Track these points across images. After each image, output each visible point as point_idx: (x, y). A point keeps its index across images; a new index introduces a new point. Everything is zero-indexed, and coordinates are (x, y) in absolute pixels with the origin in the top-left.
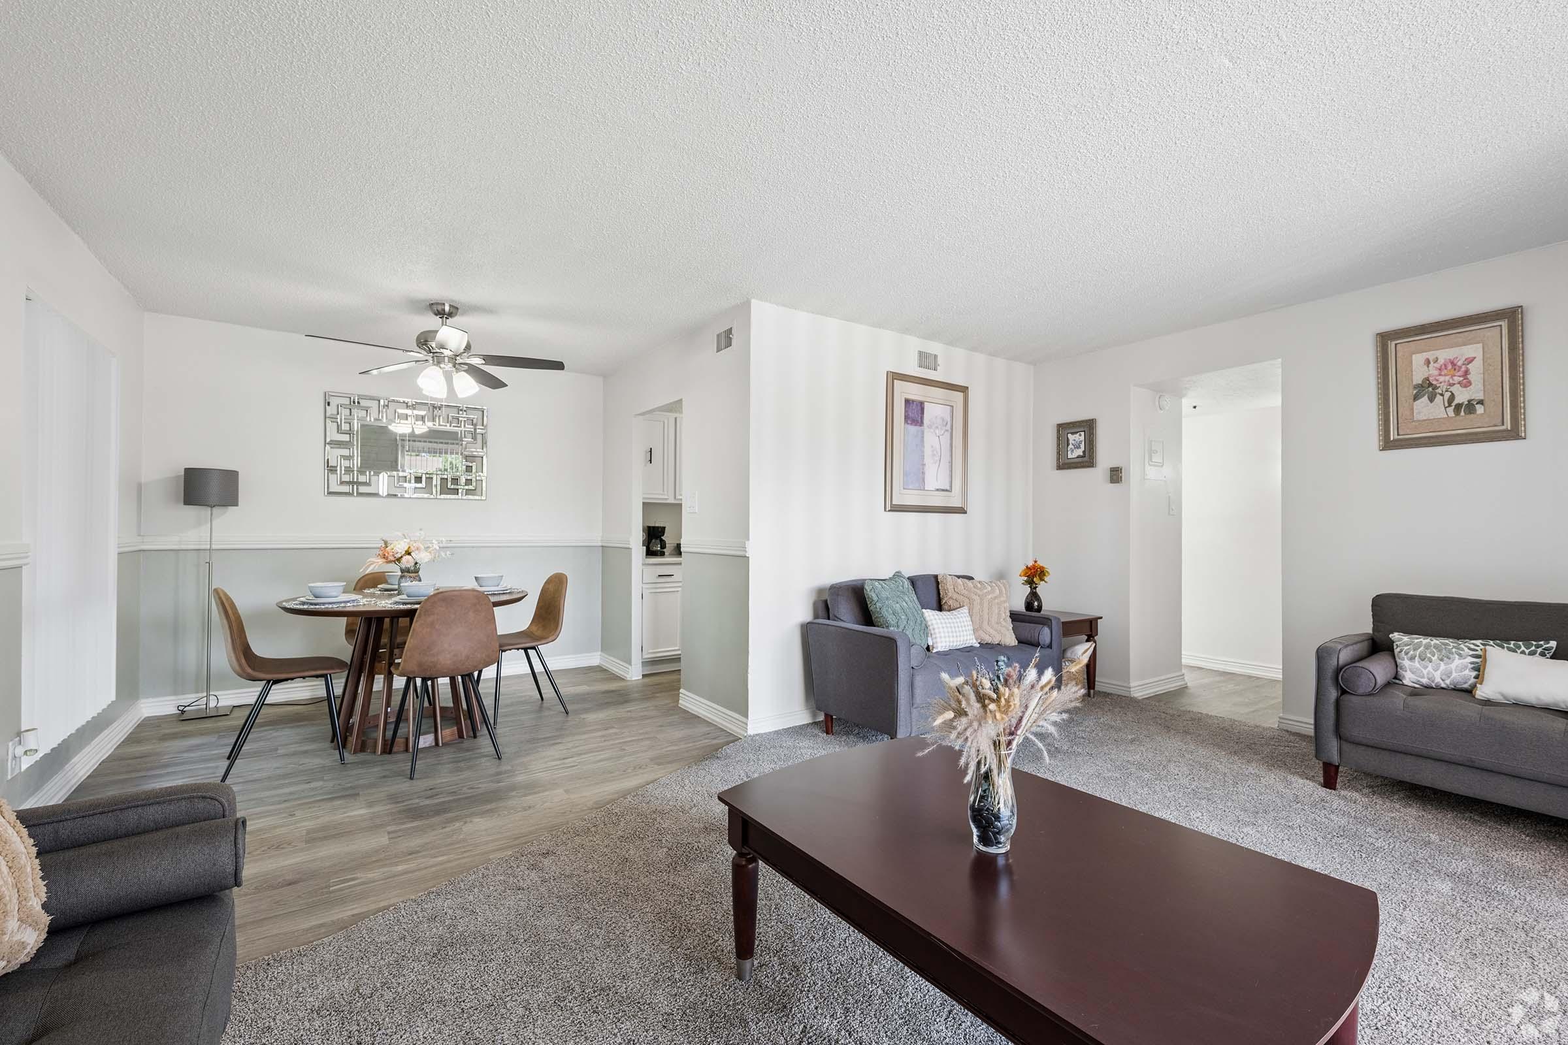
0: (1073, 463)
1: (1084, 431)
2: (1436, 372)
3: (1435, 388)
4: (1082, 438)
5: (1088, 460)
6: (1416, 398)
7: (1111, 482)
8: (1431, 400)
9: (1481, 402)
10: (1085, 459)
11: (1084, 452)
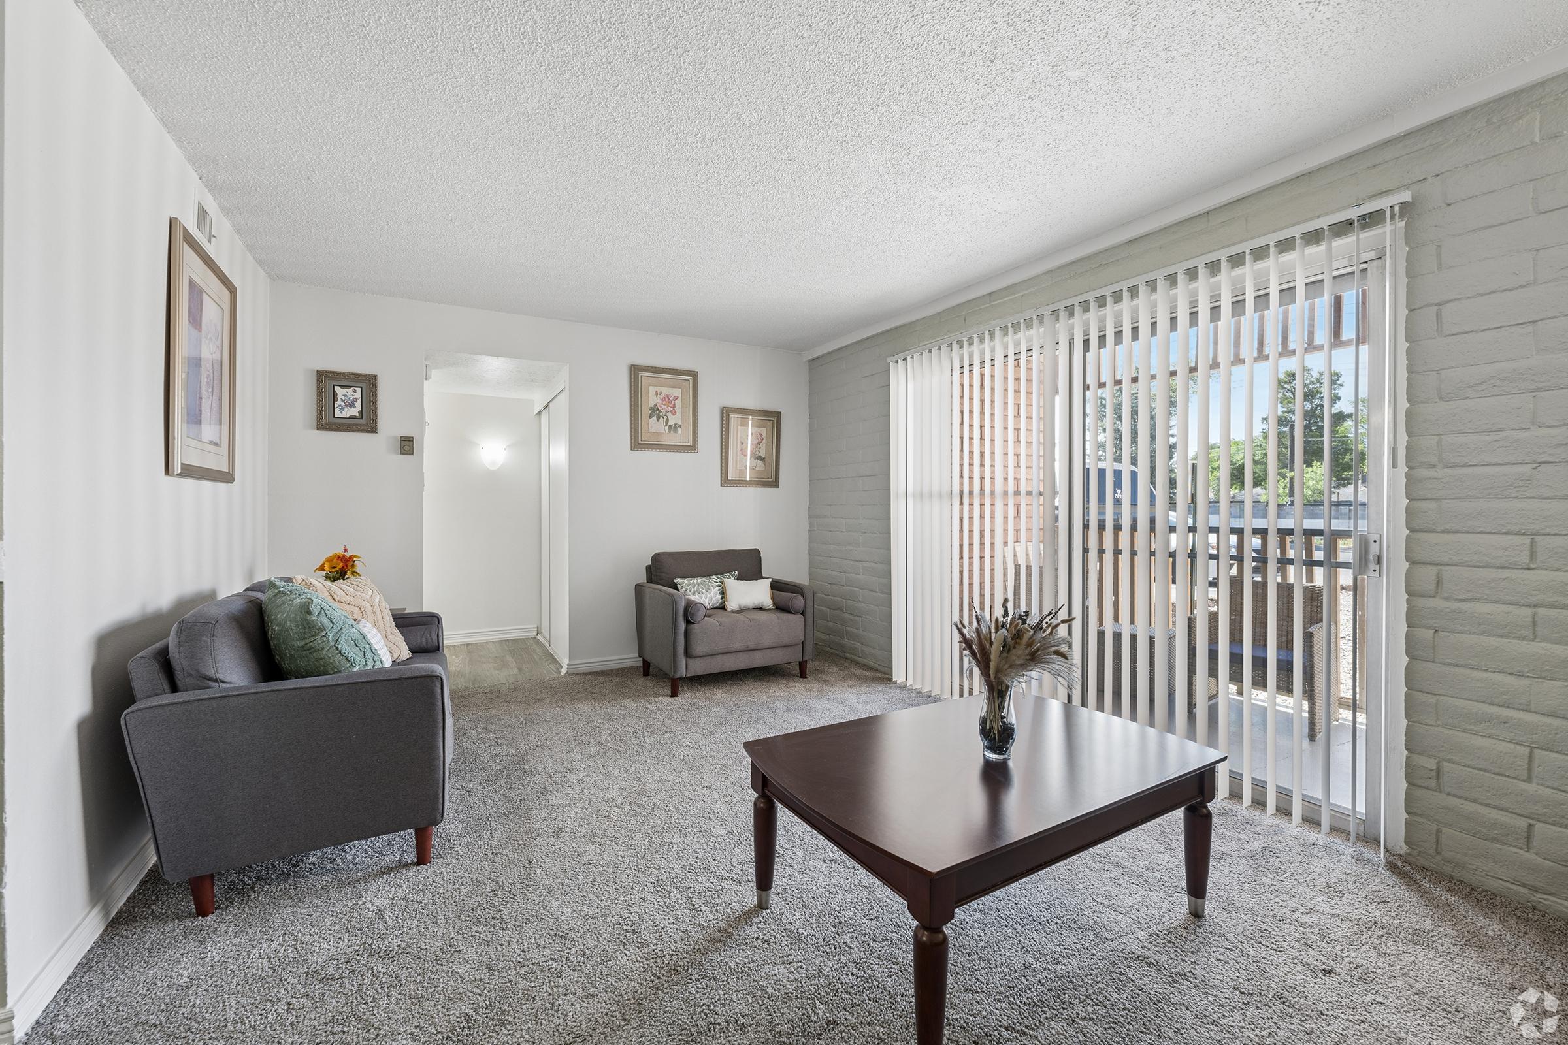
0: (343, 424)
1: (361, 388)
2: (660, 402)
3: (660, 412)
4: (358, 395)
5: (367, 423)
6: (650, 417)
7: (401, 454)
8: (658, 420)
9: (680, 426)
10: (363, 422)
11: (361, 412)
